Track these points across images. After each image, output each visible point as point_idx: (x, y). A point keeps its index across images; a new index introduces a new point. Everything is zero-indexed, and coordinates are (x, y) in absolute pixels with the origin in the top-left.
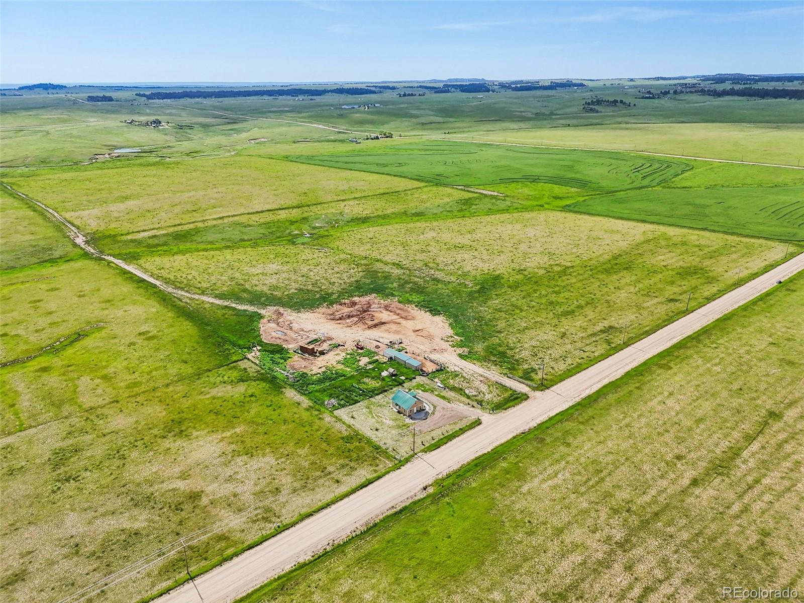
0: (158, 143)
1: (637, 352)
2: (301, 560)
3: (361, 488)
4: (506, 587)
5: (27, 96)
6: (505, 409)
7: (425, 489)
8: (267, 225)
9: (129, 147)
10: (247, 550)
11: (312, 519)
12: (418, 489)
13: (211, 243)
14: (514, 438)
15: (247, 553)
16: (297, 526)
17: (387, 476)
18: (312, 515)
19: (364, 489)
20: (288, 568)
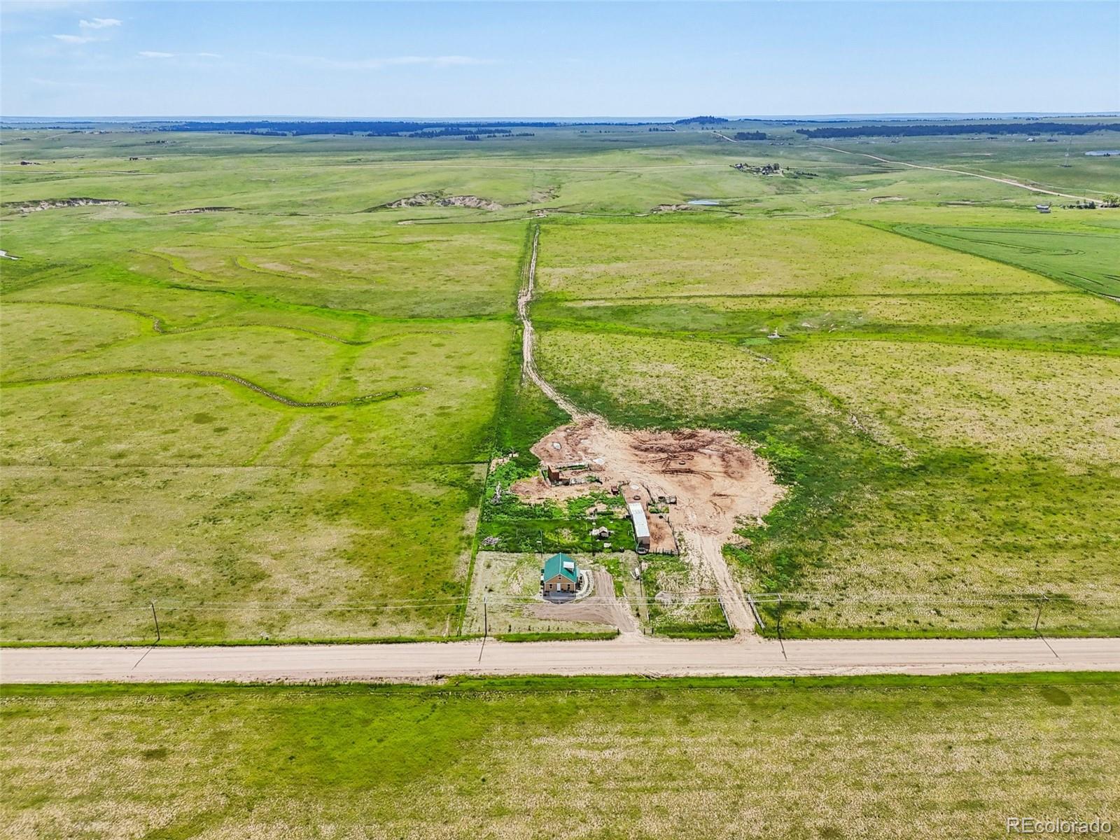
0: (750, 194)
1: (1047, 652)
2: (238, 680)
3: (382, 643)
4: (350, 829)
5: (683, 131)
6: (672, 637)
7: (437, 678)
8: (735, 314)
9: (708, 198)
10: (220, 645)
11: (303, 647)
12: (431, 674)
13: (646, 326)
14: (627, 676)
15: (216, 648)
16: (282, 648)
17: (423, 644)
18: (306, 644)
19: (384, 645)
20: (221, 680)
